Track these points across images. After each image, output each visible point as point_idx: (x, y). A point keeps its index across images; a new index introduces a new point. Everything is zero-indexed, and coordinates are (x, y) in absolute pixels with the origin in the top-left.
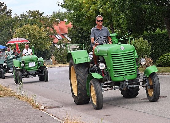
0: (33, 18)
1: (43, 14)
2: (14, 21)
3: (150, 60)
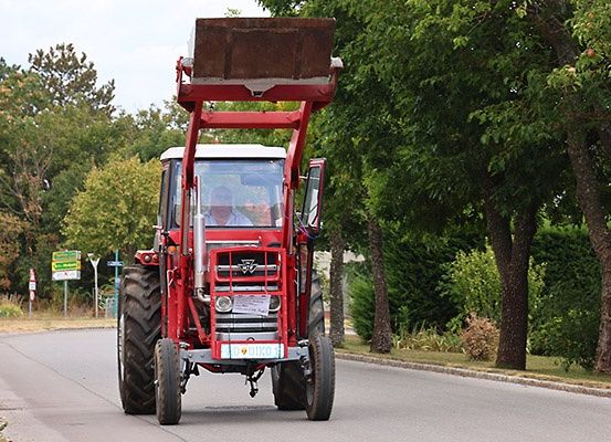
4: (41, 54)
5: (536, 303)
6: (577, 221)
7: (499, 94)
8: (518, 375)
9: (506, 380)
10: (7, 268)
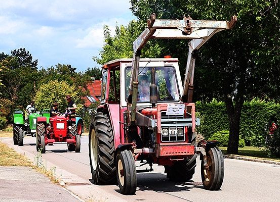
0: (63, 74)
1: (75, 69)
2: (40, 75)
3: (202, 137)
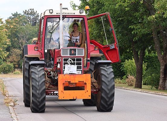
4: (26, 11)
5: (144, 72)
6: (155, 53)
7: (136, 22)
8: (140, 90)
9: (137, 91)
10: (17, 62)
